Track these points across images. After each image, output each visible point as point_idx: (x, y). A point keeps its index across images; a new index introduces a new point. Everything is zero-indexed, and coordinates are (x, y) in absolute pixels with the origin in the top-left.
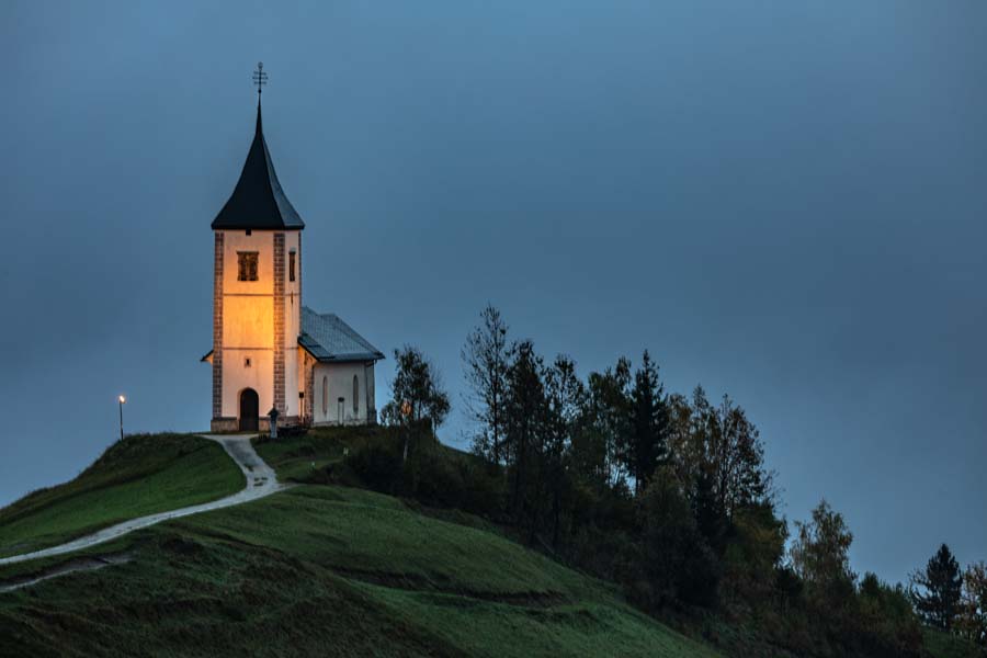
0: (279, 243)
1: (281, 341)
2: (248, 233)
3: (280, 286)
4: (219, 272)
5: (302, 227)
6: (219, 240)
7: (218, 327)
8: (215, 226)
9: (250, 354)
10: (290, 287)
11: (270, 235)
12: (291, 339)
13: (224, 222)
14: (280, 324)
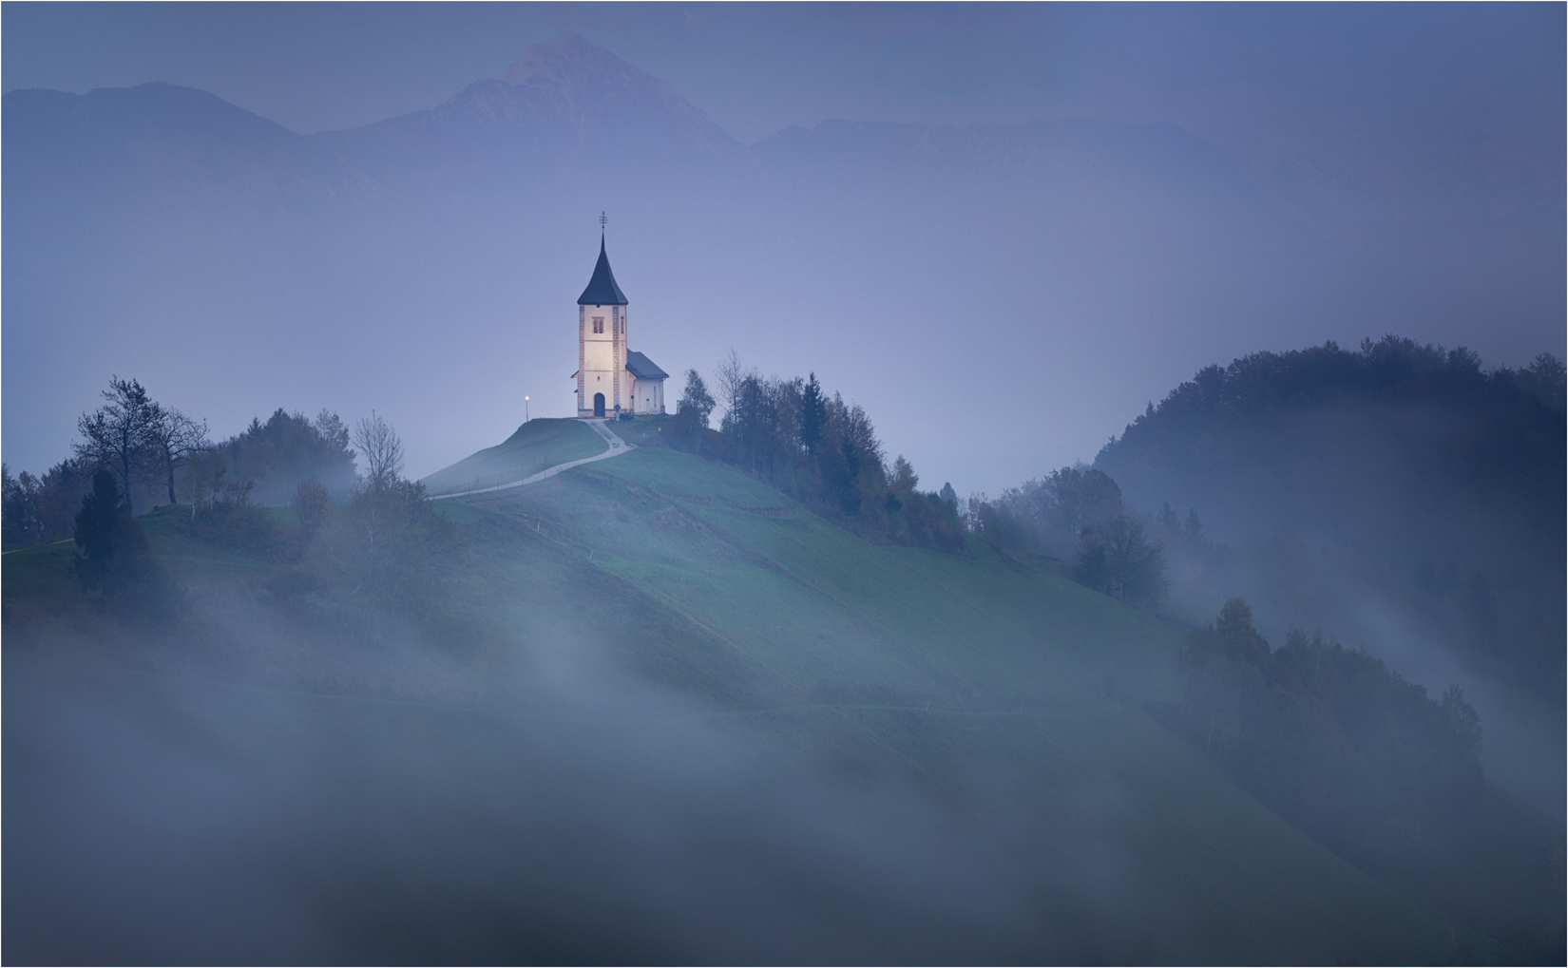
0: (616, 312)
1: (617, 368)
2: (598, 306)
3: (616, 336)
4: (582, 328)
5: (627, 303)
6: (582, 310)
7: (582, 359)
8: (579, 302)
9: (599, 374)
10: (621, 337)
11: (610, 307)
12: (622, 367)
13: (584, 300)
14: (616, 357)
